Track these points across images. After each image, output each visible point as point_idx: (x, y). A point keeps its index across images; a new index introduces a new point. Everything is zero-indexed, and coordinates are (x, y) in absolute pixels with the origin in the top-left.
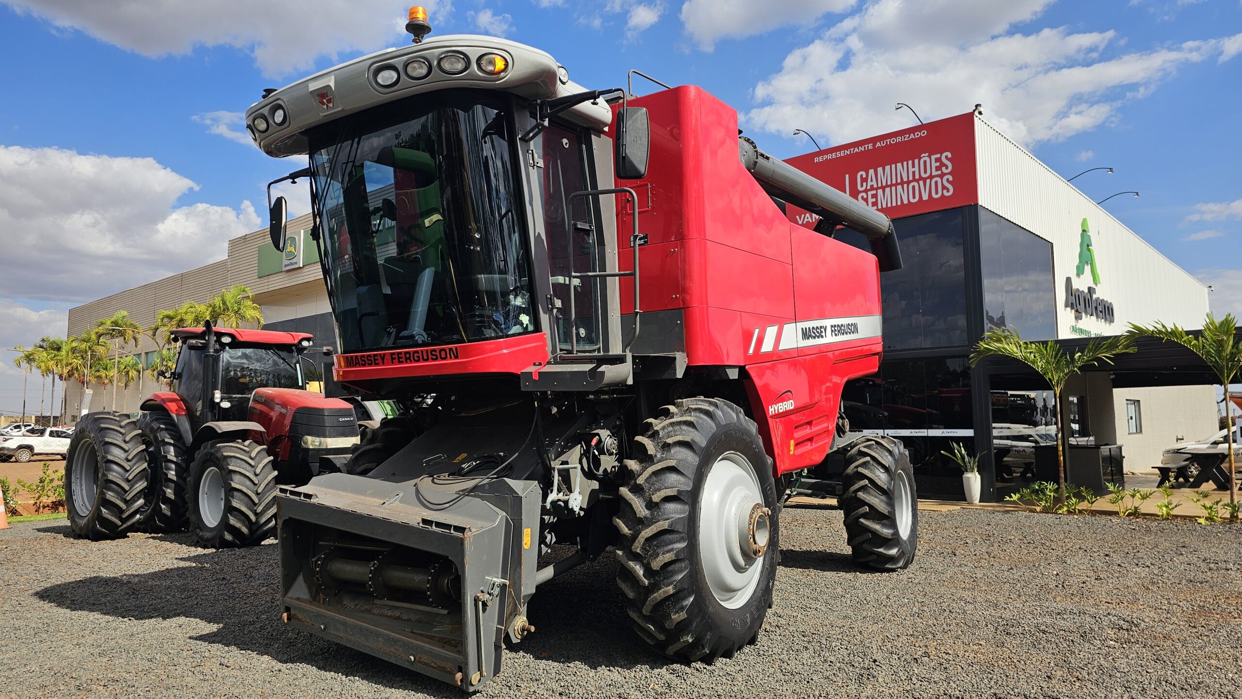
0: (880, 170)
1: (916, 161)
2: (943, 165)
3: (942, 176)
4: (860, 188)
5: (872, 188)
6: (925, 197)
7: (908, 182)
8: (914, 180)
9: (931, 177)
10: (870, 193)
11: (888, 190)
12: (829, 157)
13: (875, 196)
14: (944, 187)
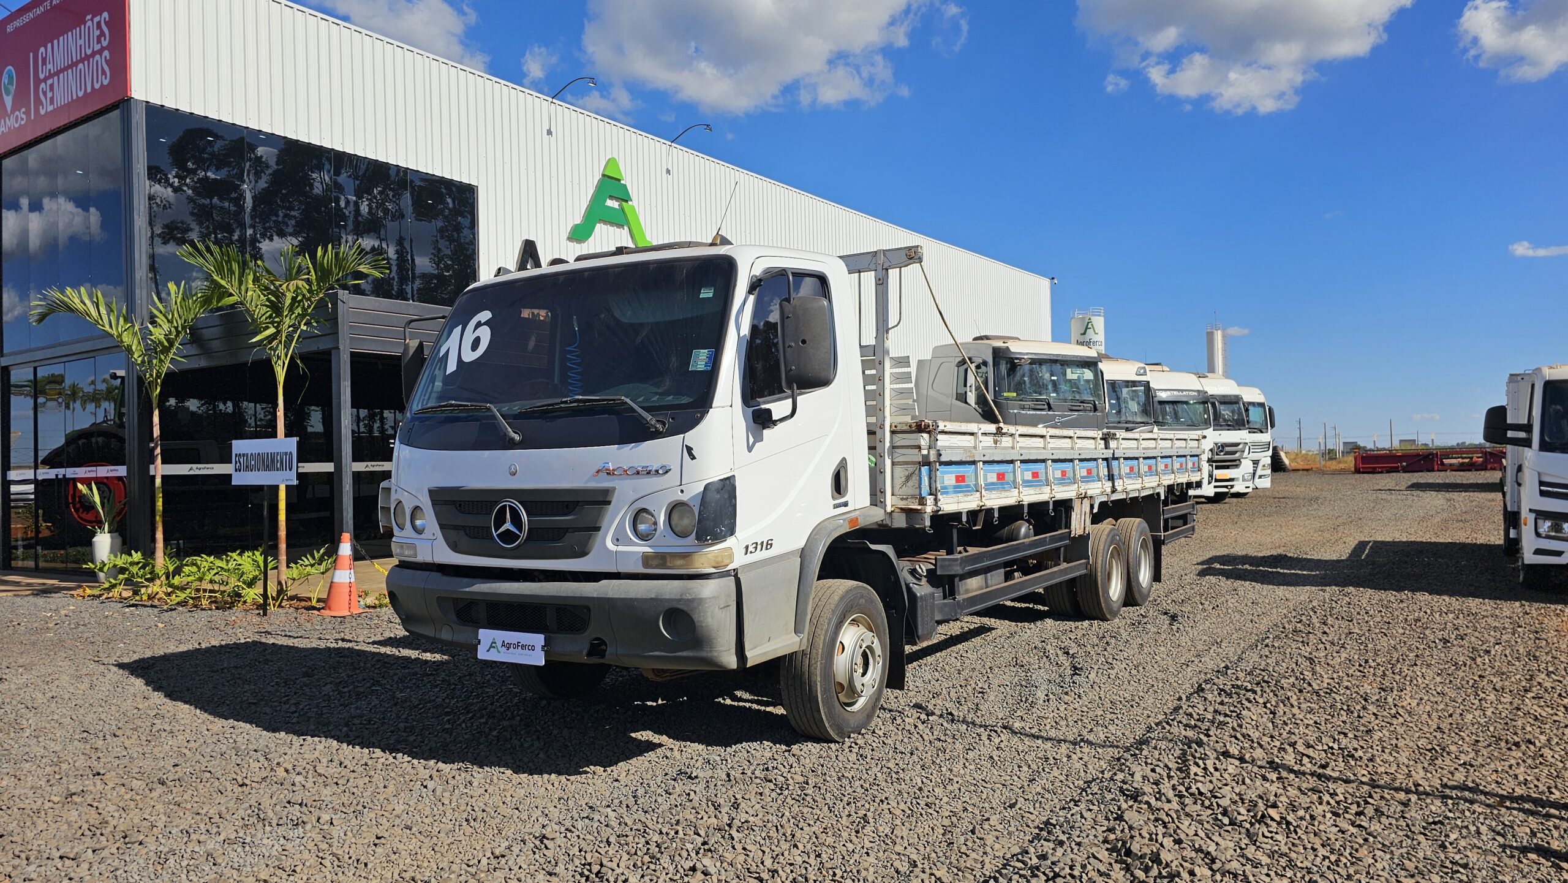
0: (55, 42)
1: (83, 26)
2: (102, 34)
3: (100, 52)
4: (42, 76)
5: (51, 76)
6: (89, 90)
7: (75, 64)
8: (82, 61)
9: (94, 54)
10: (49, 82)
11: (61, 75)
12: (18, 23)
13: (52, 86)
14: (103, 72)
